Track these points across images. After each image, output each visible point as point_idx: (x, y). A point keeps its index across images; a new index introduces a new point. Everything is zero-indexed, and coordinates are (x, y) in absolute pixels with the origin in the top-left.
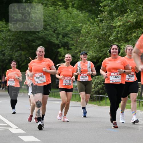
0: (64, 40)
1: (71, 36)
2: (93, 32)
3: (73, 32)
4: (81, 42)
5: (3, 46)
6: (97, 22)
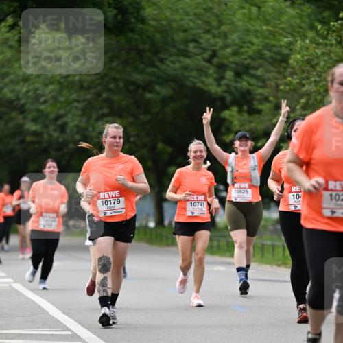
0: (239, 85)
1: (259, 72)
2: (325, 60)
3: (266, 61)
4: (290, 89)
5: (61, 102)
6: (338, 31)
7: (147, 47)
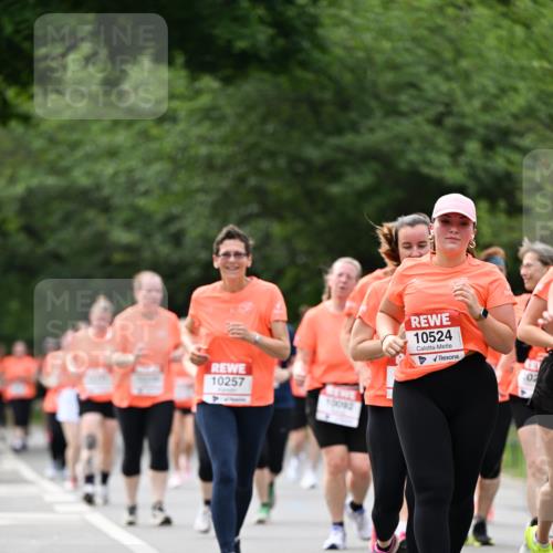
0: (490, 164)
7: (328, 95)
